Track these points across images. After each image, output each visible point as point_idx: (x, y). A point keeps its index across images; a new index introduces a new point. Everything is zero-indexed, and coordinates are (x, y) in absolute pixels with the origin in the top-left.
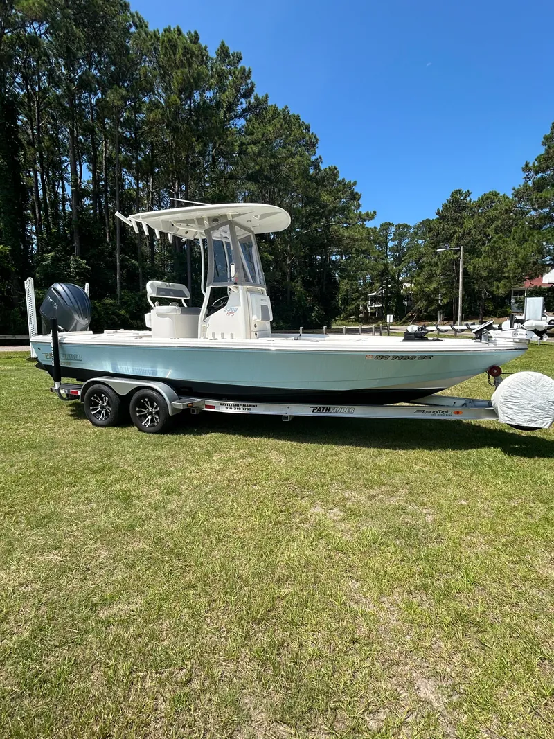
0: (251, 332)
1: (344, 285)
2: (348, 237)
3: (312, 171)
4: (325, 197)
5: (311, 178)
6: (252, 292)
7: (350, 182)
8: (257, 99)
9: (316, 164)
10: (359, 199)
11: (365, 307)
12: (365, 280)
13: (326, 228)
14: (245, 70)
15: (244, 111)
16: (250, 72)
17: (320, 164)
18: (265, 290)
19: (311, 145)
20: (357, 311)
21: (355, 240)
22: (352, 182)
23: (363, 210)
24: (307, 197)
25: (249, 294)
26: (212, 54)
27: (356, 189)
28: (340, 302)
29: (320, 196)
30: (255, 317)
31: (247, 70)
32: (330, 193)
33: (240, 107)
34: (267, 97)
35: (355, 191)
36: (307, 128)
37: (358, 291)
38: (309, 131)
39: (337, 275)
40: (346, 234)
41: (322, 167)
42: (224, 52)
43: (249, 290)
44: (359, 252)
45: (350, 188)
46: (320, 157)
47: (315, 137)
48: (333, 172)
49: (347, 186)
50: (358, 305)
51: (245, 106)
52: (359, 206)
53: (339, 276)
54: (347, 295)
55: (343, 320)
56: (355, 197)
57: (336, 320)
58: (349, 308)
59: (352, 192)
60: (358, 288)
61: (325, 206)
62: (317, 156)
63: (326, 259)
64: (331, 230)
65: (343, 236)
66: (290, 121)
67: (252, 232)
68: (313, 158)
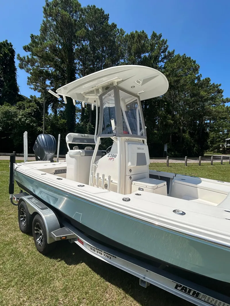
0: (125, 176)
1: (212, 135)
2: (215, 111)
3: (196, 82)
4: (203, 93)
5: (196, 85)
6: (129, 142)
7: (217, 84)
8: (169, 52)
9: (198, 78)
10: (222, 93)
11: (223, 146)
12: (223, 132)
13: (203, 107)
14: (164, 40)
15: (163, 58)
16: (166, 41)
17: (201, 78)
18: (146, 140)
19: (196, 70)
20: (218, 148)
21: (219, 112)
22: (218, 84)
23: (224, 98)
24: (193, 93)
25: (126, 143)
26: (149, 37)
27: (220, 88)
28: (209, 143)
29: (200, 93)
30: (129, 164)
31: (165, 40)
32: (206, 91)
33: (161, 57)
34: (174, 51)
35: (220, 89)
36: (195, 62)
37: (219, 138)
38: (195, 63)
39: (208, 130)
40: (214, 110)
41: (201, 79)
42: (154, 35)
43: (128, 141)
44: (221, 118)
45: (217, 87)
46: (201, 75)
47: (198, 65)
48: (208, 80)
49: (215, 86)
50: (220, 145)
51: (163, 57)
52: (222, 96)
53: (209, 130)
54: (213, 139)
55: (211, 151)
56: (220, 92)
57: (206, 152)
58: (214, 146)
59: (218, 89)
60: (219, 136)
61: (202, 97)
62: (199, 74)
63: (202, 123)
64: (205, 108)
65: (212, 110)
66: (186, 60)
67: (138, 97)
68: (197, 76)
